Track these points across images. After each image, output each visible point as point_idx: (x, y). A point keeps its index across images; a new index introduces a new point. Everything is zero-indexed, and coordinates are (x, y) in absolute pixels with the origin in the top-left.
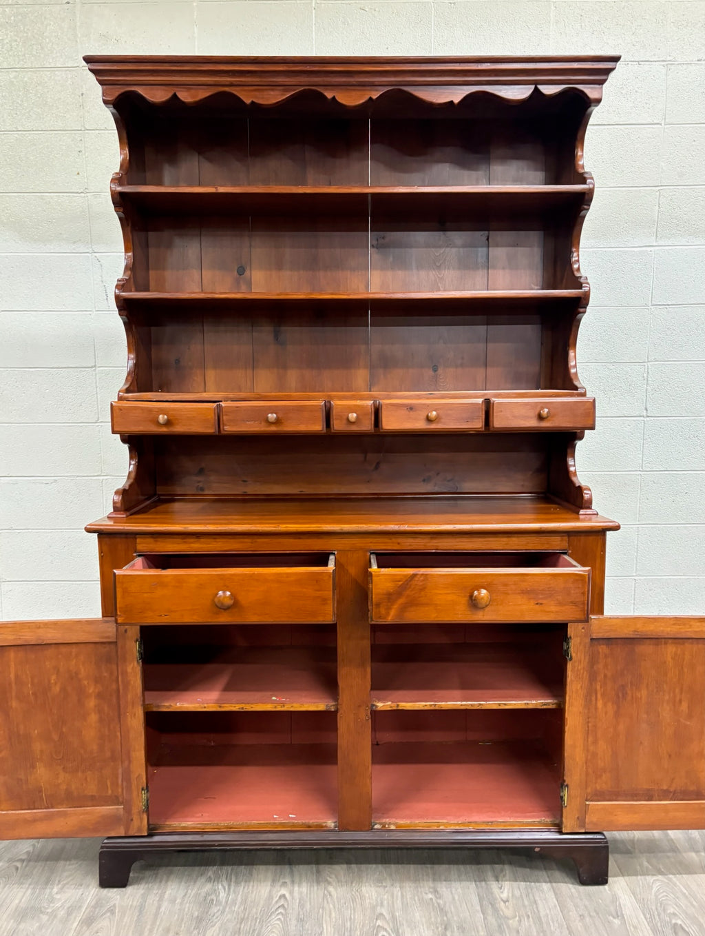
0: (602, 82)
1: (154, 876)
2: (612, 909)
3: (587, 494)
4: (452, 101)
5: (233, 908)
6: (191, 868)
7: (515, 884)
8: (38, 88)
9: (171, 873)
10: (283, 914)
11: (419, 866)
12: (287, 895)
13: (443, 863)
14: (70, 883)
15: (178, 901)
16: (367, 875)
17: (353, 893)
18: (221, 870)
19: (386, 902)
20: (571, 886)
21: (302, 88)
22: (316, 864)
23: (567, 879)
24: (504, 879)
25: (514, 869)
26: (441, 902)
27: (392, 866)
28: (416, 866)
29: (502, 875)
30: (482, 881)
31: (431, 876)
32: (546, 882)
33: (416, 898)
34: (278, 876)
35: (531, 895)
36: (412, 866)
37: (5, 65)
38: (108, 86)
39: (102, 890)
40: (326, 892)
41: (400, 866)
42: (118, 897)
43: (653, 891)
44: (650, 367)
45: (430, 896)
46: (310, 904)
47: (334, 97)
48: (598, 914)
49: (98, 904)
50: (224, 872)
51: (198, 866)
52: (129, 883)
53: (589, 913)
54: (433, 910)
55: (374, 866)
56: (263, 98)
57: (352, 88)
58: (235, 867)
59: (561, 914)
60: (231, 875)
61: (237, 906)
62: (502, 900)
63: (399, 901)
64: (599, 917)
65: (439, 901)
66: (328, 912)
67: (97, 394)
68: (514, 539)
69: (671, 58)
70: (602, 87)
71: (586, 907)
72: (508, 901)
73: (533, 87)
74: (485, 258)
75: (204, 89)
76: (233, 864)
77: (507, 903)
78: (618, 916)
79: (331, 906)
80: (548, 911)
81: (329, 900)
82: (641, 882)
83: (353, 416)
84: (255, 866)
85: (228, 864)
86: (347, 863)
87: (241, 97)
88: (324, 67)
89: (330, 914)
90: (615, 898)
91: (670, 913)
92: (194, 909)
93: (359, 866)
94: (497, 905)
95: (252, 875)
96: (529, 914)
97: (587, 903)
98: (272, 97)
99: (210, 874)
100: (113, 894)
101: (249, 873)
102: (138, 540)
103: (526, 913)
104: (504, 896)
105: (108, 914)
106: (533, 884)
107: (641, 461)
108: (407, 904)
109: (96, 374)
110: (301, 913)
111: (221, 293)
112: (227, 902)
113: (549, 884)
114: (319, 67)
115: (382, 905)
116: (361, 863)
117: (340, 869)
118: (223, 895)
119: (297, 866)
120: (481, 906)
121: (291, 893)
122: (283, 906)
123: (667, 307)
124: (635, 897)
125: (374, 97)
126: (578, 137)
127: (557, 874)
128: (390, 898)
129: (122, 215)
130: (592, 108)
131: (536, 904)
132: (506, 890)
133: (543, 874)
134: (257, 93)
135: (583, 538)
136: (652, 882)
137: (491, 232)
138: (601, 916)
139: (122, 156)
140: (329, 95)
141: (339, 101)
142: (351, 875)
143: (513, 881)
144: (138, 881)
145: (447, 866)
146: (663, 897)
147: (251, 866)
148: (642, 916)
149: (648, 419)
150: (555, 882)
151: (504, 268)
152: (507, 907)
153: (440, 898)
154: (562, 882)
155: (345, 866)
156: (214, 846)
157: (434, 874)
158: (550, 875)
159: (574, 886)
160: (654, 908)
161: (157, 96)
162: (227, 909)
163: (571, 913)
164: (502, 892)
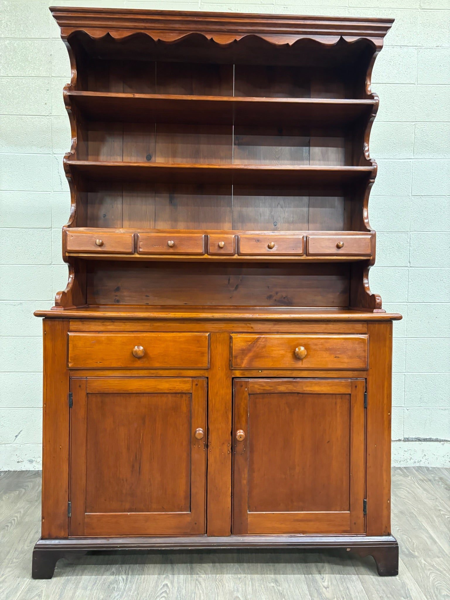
0: (383, 36)
1: (73, 571)
2: (402, 592)
3: (378, 299)
4: (288, 44)
5: (129, 593)
6: (100, 566)
7: (332, 576)
8: (23, 50)
9: (85, 569)
10: (165, 598)
11: (264, 565)
12: (169, 585)
13: (281, 563)
14: (11, 576)
15: (89, 588)
16: (227, 570)
17: (217, 583)
18: (122, 567)
19: (240, 589)
20: (372, 577)
21: (191, 32)
22: (190, 563)
23: (369, 573)
24: (325, 573)
25: (332, 566)
26: (280, 588)
27: (245, 564)
28: (262, 564)
29: (323, 570)
30: (309, 574)
31: (272, 571)
32: (354, 574)
33: (262, 586)
34: (162, 571)
35: (344, 584)
36: (259, 564)
37: (3, 36)
38: (64, 27)
39: (34, 580)
40: (197, 582)
41: (250, 564)
42: (45, 585)
43: (431, 579)
44: (411, 235)
45: (272, 584)
46: (186, 590)
47: (212, 38)
48: (392, 596)
49: (30, 590)
50: (124, 568)
51: (105, 564)
52: (53, 576)
53: (387, 596)
54: (275, 594)
55: (232, 564)
56: (165, 37)
57: (223, 33)
58: (132, 565)
59: (366, 596)
60: (128, 571)
61: (132, 592)
62: (324, 587)
63: (250, 588)
64: (394, 598)
65: (279, 588)
66: (198, 596)
67: (52, 245)
68: (330, 325)
69: (420, 45)
70: (383, 39)
71: (384, 591)
72: (328, 588)
73: (340, 36)
74: (307, 154)
75: (127, 31)
76: (131, 563)
77: (328, 589)
78: (407, 598)
79: (201, 592)
80: (357, 594)
81: (200, 587)
82: (421, 574)
83: (222, 244)
84: (146, 565)
85: (127, 563)
86: (212, 563)
87: (152, 36)
88: (206, 19)
89: (200, 597)
90: (404, 585)
91: (444, 595)
92: (100, 594)
93: (221, 564)
94: (321, 591)
95: (143, 571)
96: (344, 596)
97: (385, 588)
98: (172, 37)
99: (114, 570)
100: (42, 583)
101: (142, 570)
102: (71, 323)
103: (342, 596)
104: (326, 584)
105: (37, 597)
106: (345, 576)
107: (407, 295)
108: (256, 590)
109: (52, 233)
110: (179, 596)
111: (135, 163)
112: (124, 589)
113: (357, 576)
114: (203, 18)
115: (238, 591)
116: (223, 563)
117: (207, 566)
118: (122, 585)
119: (177, 565)
120: (309, 591)
121: (172, 583)
122: (166, 591)
123: (421, 197)
124: (418, 584)
125: (238, 40)
126: (367, 74)
127: (362, 569)
128: (243, 586)
129: (70, 111)
130: (377, 52)
131: (349, 590)
132: (326, 580)
133: (351, 569)
134: (162, 34)
135: (377, 326)
136: (429, 573)
137: (311, 137)
138: (395, 597)
139: (72, 75)
140: (209, 37)
141: (215, 41)
142: (215, 570)
143: (331, 574)
144: (60, 575)
145: (284, 564)
146: (438, 583)
147: (143, 565)
148: (424, 597)
149: (411, 268)
150: (361, 574)
151: (319, 160)
152: (328, 592)
153: (279, 586)
154: (366, 574)
155: (211, 564)
156: (117, 547)
157: (275, 570)
158: (357, 569)
159: (375, 577)
160: (432, 591)
161: (97, 34)
162: (125, 594)
163: (373, 595)
164: (324, 582)
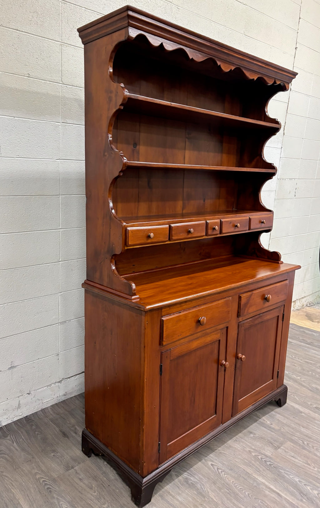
4: (254, 79)
23: (275, 407)
56: (196, 57)
57: (226, 62)
61: (204, 479)
87: (188, 54)
88: (222, 49)
98: (199, 58)
102: (163, 310)
112: (198, 480)
113: (273, 411)
114: (220, 48)
118: (192, 479)
125: (233, 69)
134: (195, 54)
140: (219, 63)
141: (222, 67)
